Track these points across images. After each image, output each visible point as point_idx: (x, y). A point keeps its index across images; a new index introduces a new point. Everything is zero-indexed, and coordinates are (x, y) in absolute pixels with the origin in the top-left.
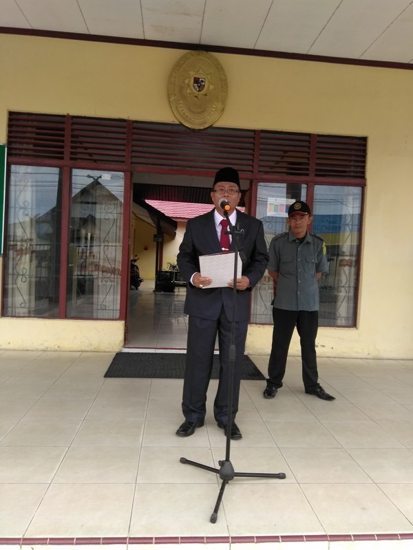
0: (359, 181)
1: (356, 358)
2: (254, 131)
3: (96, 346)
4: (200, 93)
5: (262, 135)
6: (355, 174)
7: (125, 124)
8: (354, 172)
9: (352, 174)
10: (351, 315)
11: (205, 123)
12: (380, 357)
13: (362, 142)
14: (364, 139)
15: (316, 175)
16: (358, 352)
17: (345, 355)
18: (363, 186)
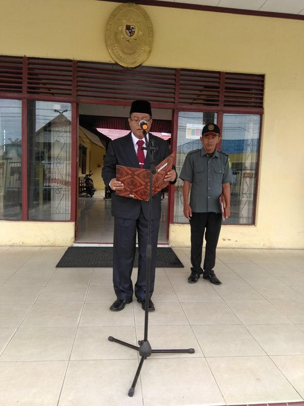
0: (258, 110)
1: (255, 249)
2: (175, 69)
3: (52, 242)
4: (131, 37)
5: (182, 72)
6: (255, 105)
7: (71, 63)
8: (254, 103)
9: (253, 104)
10: (251, 215)
11: (136, 62)
12: (272, 247)
13: (260, 79)
14: (263, 76)
15: (225, 105)
16: (256, 244)
17: (246, 247)
18: (261, 114)
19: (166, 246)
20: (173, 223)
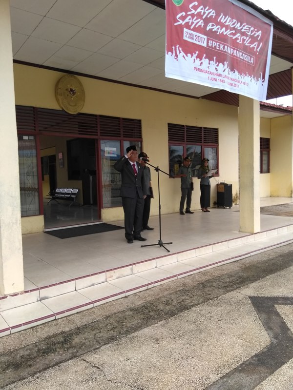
2: (96, 115)
4: (73, 96)
5: (100, 117)
9: (136, 136)
11: (76, 111)
14: (140, 121)
15: (124, 137)
18: (141, 142)
19: (101, 223)
20: (103, 208)
